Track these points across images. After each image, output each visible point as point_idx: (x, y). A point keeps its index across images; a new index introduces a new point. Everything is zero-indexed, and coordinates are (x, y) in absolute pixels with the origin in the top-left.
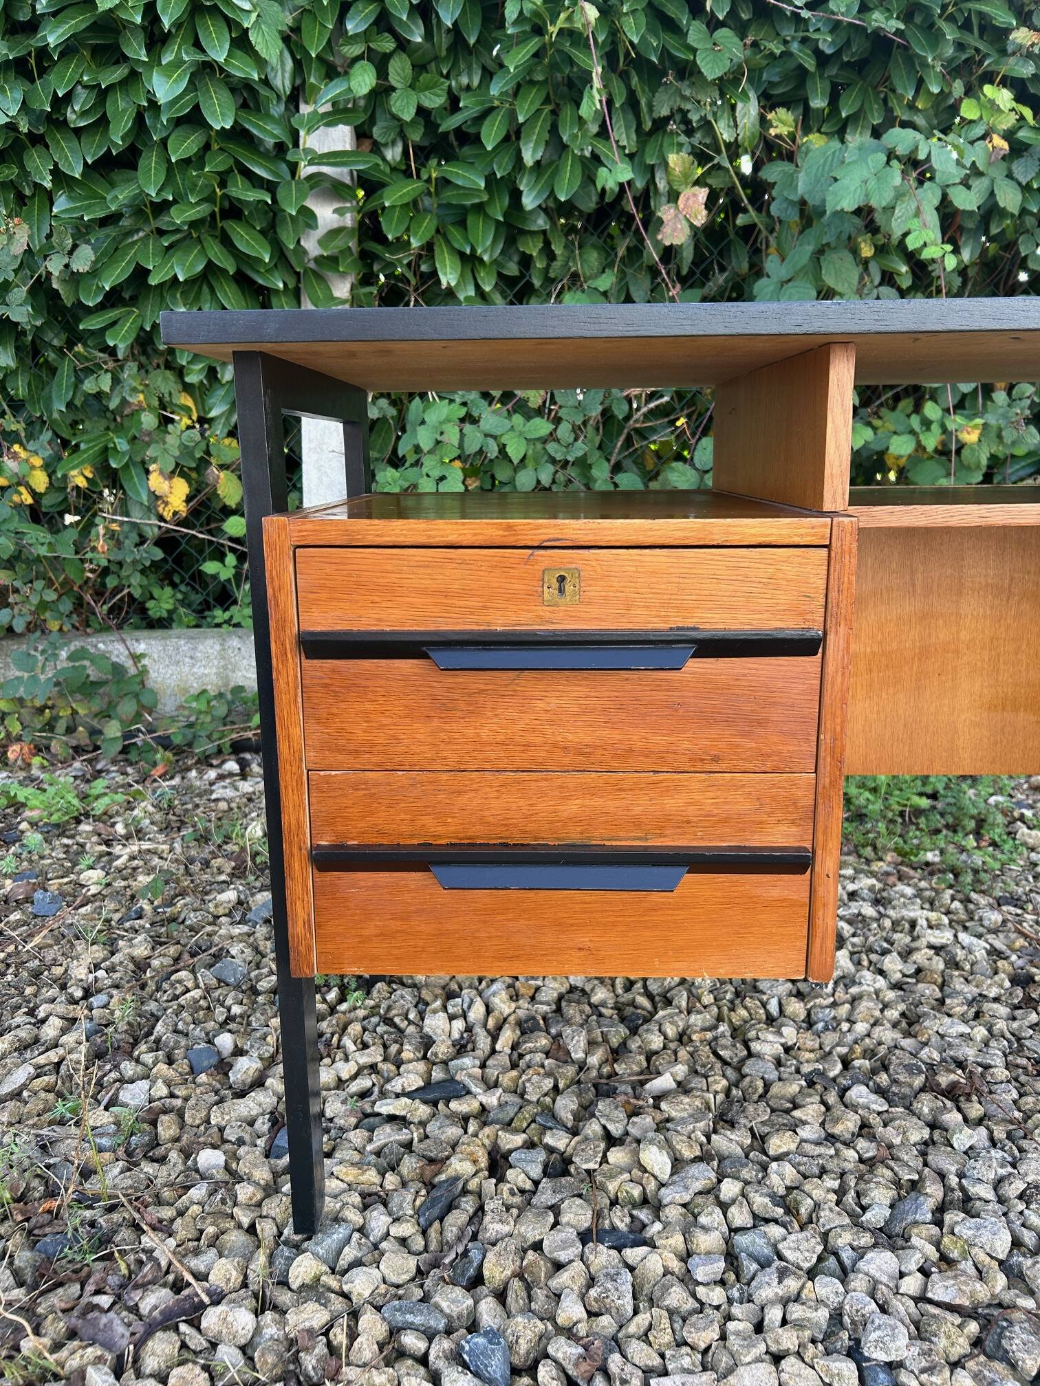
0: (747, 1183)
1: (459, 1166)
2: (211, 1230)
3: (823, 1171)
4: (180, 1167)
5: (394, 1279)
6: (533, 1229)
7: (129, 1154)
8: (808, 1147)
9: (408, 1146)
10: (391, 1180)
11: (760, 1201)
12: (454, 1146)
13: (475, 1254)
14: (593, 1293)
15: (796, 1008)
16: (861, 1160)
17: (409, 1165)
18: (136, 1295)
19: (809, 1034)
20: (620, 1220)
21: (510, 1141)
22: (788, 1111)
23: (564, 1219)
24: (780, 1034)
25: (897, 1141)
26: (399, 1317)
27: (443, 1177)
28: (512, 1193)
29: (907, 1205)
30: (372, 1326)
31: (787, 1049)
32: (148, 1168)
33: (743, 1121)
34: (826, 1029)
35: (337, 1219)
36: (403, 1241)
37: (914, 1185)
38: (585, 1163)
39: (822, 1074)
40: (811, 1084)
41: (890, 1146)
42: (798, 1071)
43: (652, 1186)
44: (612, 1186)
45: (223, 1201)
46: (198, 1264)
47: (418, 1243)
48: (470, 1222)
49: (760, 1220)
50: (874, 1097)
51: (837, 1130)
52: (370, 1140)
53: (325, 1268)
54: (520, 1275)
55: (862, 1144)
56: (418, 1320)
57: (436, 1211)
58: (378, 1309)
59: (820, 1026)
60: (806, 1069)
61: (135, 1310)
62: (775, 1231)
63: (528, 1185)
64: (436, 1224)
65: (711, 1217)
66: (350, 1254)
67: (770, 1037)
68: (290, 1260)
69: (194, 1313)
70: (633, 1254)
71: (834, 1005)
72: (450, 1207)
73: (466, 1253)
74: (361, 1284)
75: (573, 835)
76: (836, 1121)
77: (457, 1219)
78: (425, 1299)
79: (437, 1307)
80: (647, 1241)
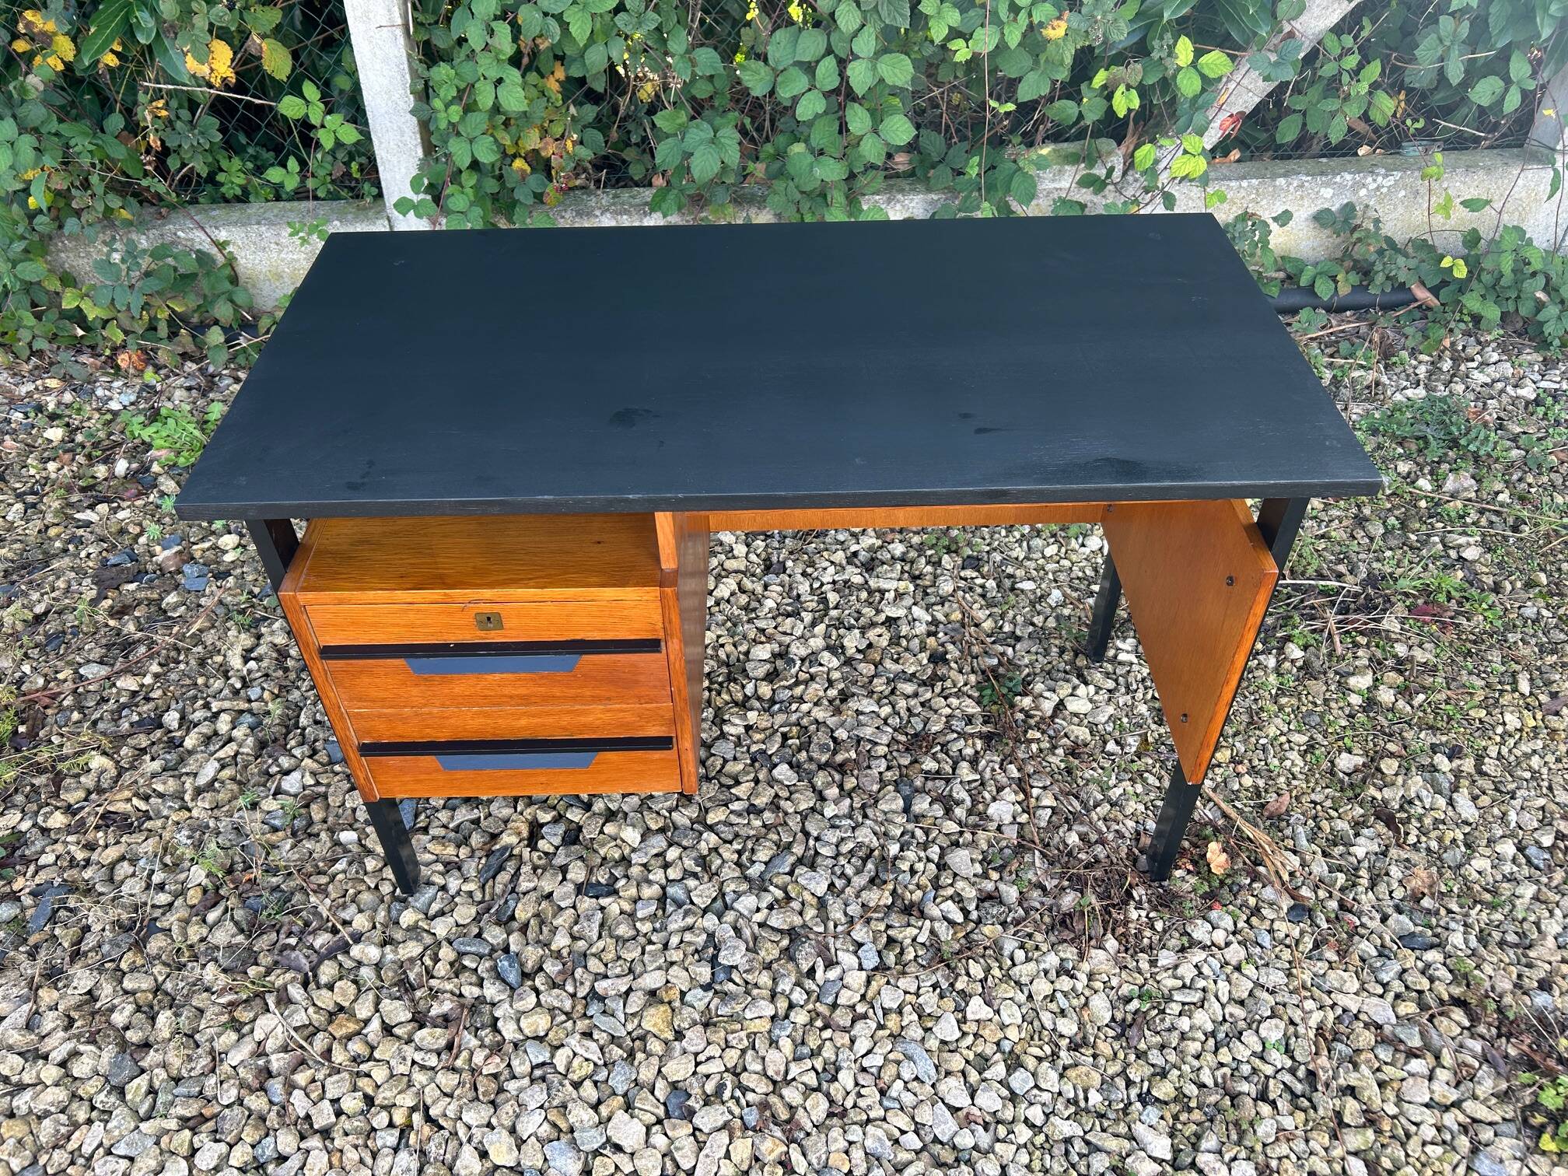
0: (685, 848)
1: (508, 839)
2: (351, 891)
3: (737, 835)
4: (329, 845)
5: (461, 922)
6: (549, 885)
7: (294, 834)
8: (734, 819)
9: (476, 822)
10: (464, 852)
11: (689, 864)
12: (506, 822)
13: (512, 903)
14: (576, 928)
15: (765, 690)
16: (765, 826)
17: (476, 839)
18: (310, 939)
19: (766, 716)
20: (602, 877)
21: (545, 817)
22: (729, 787)
23: (569, 876)
24: (744, 717)
25: (791, 810)
26: (463, 949)
27: (497, 847)
28: (540, 858)
29: (776, 861)
30: (447, 953)
31: (748, 728)
32: (309, 844)
33: (697, 798)
34: (780, 710)
35: (429, 883)
36: (470, 894)
37: (789, 845)
38: (587, 834)
39: (764, 752)
40: (754, 760)
41: (786, 814)
42: (748, 751)
43: (627, 851)
44: (602, 852)
45: (357, 872)
46: (345, 915)
47: (478, 896)
48: (511, 881)
49: (688, 874)
50: (790, 773)
51: (757, 802)
52: (452, 817)
53: (422, 916)
54: (537, 915)
55: (767, 815)
56: (473, 949)
57: (491, 873)
58: (451, 943)
59: (777, 707)
60: (754, 748)
61: (311, 947)
62: (691, 883)
63: (552, 850)
64: (490, 883)
65: (657, 875)
66: (435, 907)
67: (737, 721)
68: (400, 912)
69: (345, 949)
70: (604, 901)
71: (797, 683)
72: (501, 868)
73: (506, 902)
74: (441, 928)
76: (758, 795)
77: (504, 877)
78: (479, 935)
79: (485, 940)
80: (616, 892)
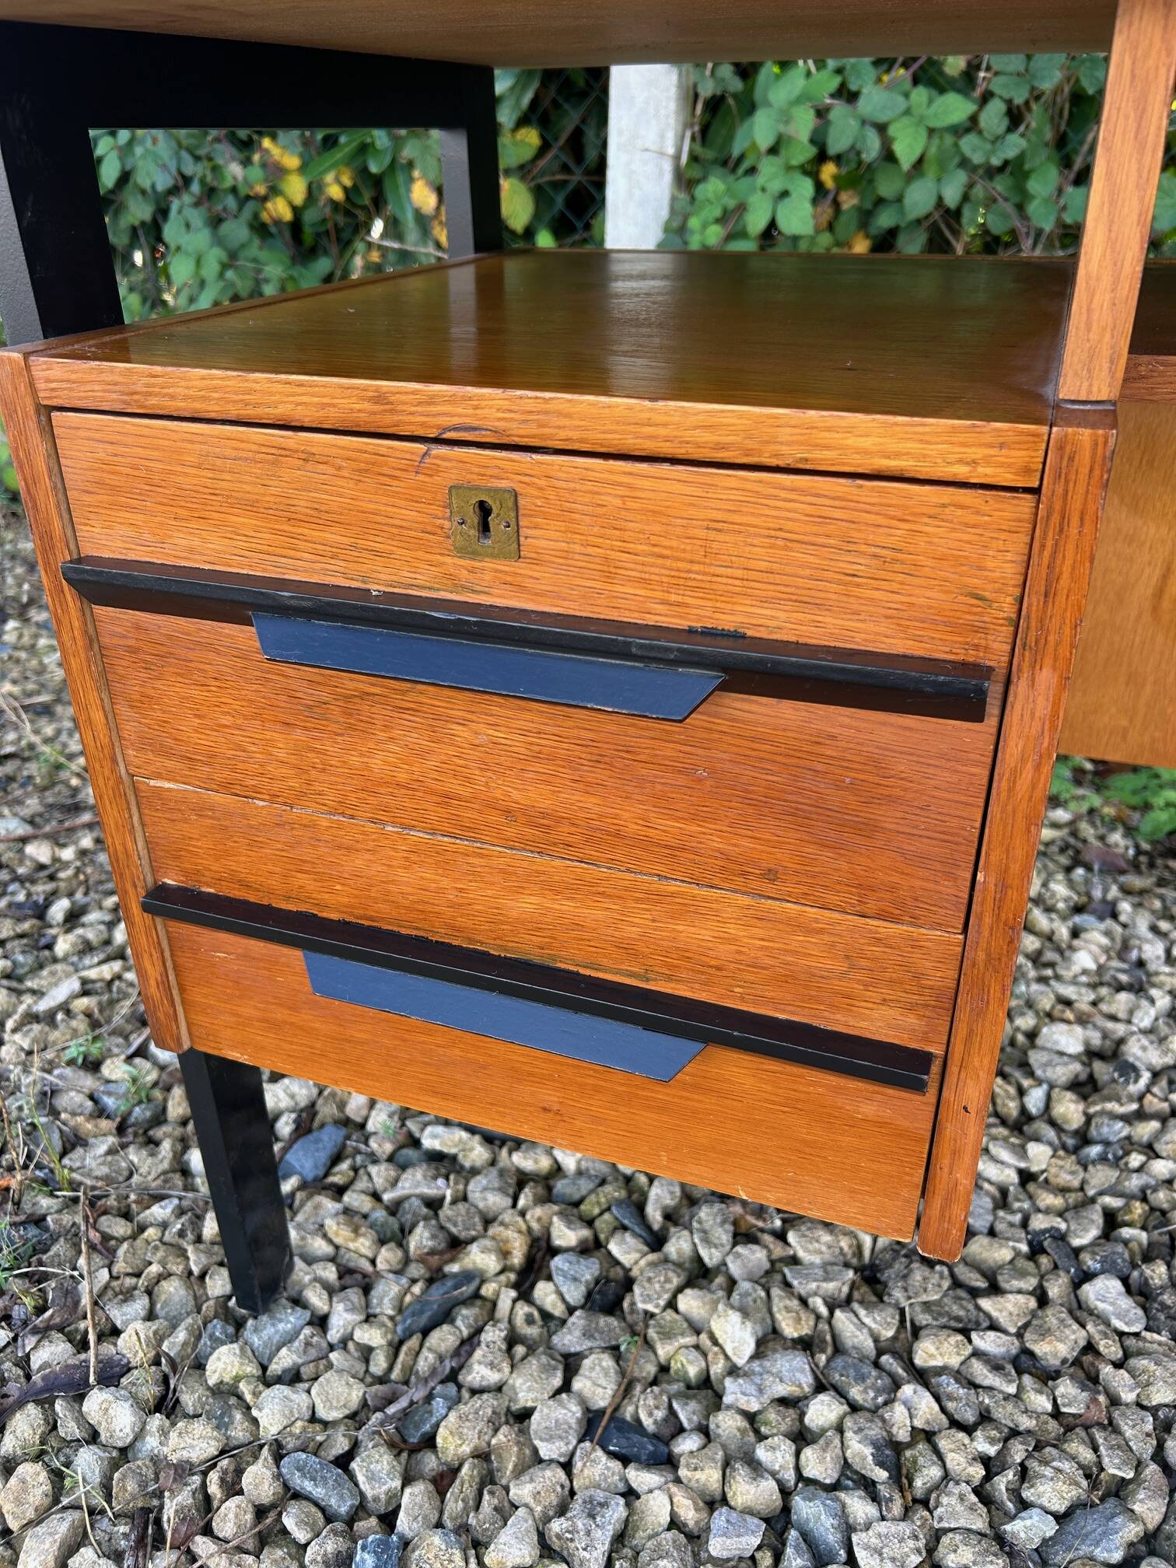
0: (854, 1408)
1: (480, 1258)
2: (155, 1269)
3: (985, 1418)
4: (166, 1165)
5: (322, 1413)
6: (530, 1389)
7: (121, 1130)
8: (980, 1372)
9: (434, 1204)
10: (388, 1256)
11: (860, 1451)
12: (488, 1221)
13: (439, 1404)
14: (557, 1526)
15: (1070, 1109)
16: (1056, 1414)
17: (421, 1239)
18: (30, 1342)
19: (1070, 1162)
20: (648, 1411)
21: (566, 1235)
22: (975, 1293)
23: (578, 1384)
24: (1021, 1152)
25: (1128, 1397)
26: (297, 1481)
27: (454, 1268)
28: (530, 1320)
29: (1089, 1523)
30: (259, 1480)
31: (1026, 1177)
32: (134, 1155)
33: (898, 1294)
34: (1103, 1159)
35: (298, 1302)
36: (366, 1352)
37: (1119, 1491)
38: (645, 1299)
39: (1061, 1237)
40: (1036, 1250)
41: (1114, 1401)
42: (1025, 1224)
43: (717, 1368)
44: (663, 1351)
45: (181, 1234)
46: (117, 1314)
47: (379, 1363)
48: (456, 1353)
49: (851, 1478)
50: (1126, 1303)
51: (1041, 1348)
52: (394, 1183)
53: (252, 1369)
54: (483, 1456)
55: (1066, 1388)
56: (318, 1492)
57: (423, 1320)
58: (278, 1456)
59: (1095, 1150)
60: (1039, 1223)
61: (24, 1363)
62: (859, 1507)
63: (558, 1310)
64: (414, 1342)
65: (777, 1454)
66: (285, 1360)
67: (1005, 1155)
68: (217, 1343)
69: (78, 1393)
70: (642, 1478)
71: (1141, 1115)
72: (445, 1316)
73: (429, 1398)
74: (277, 1412)
75: (527, 947)
76: (1045, 1333)
77: (444, 1339)
78: (343, 1462)
79: (352, 1477)
80: (669, 1462)
